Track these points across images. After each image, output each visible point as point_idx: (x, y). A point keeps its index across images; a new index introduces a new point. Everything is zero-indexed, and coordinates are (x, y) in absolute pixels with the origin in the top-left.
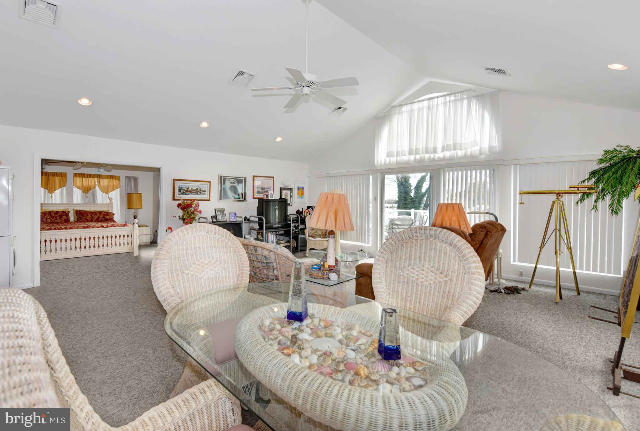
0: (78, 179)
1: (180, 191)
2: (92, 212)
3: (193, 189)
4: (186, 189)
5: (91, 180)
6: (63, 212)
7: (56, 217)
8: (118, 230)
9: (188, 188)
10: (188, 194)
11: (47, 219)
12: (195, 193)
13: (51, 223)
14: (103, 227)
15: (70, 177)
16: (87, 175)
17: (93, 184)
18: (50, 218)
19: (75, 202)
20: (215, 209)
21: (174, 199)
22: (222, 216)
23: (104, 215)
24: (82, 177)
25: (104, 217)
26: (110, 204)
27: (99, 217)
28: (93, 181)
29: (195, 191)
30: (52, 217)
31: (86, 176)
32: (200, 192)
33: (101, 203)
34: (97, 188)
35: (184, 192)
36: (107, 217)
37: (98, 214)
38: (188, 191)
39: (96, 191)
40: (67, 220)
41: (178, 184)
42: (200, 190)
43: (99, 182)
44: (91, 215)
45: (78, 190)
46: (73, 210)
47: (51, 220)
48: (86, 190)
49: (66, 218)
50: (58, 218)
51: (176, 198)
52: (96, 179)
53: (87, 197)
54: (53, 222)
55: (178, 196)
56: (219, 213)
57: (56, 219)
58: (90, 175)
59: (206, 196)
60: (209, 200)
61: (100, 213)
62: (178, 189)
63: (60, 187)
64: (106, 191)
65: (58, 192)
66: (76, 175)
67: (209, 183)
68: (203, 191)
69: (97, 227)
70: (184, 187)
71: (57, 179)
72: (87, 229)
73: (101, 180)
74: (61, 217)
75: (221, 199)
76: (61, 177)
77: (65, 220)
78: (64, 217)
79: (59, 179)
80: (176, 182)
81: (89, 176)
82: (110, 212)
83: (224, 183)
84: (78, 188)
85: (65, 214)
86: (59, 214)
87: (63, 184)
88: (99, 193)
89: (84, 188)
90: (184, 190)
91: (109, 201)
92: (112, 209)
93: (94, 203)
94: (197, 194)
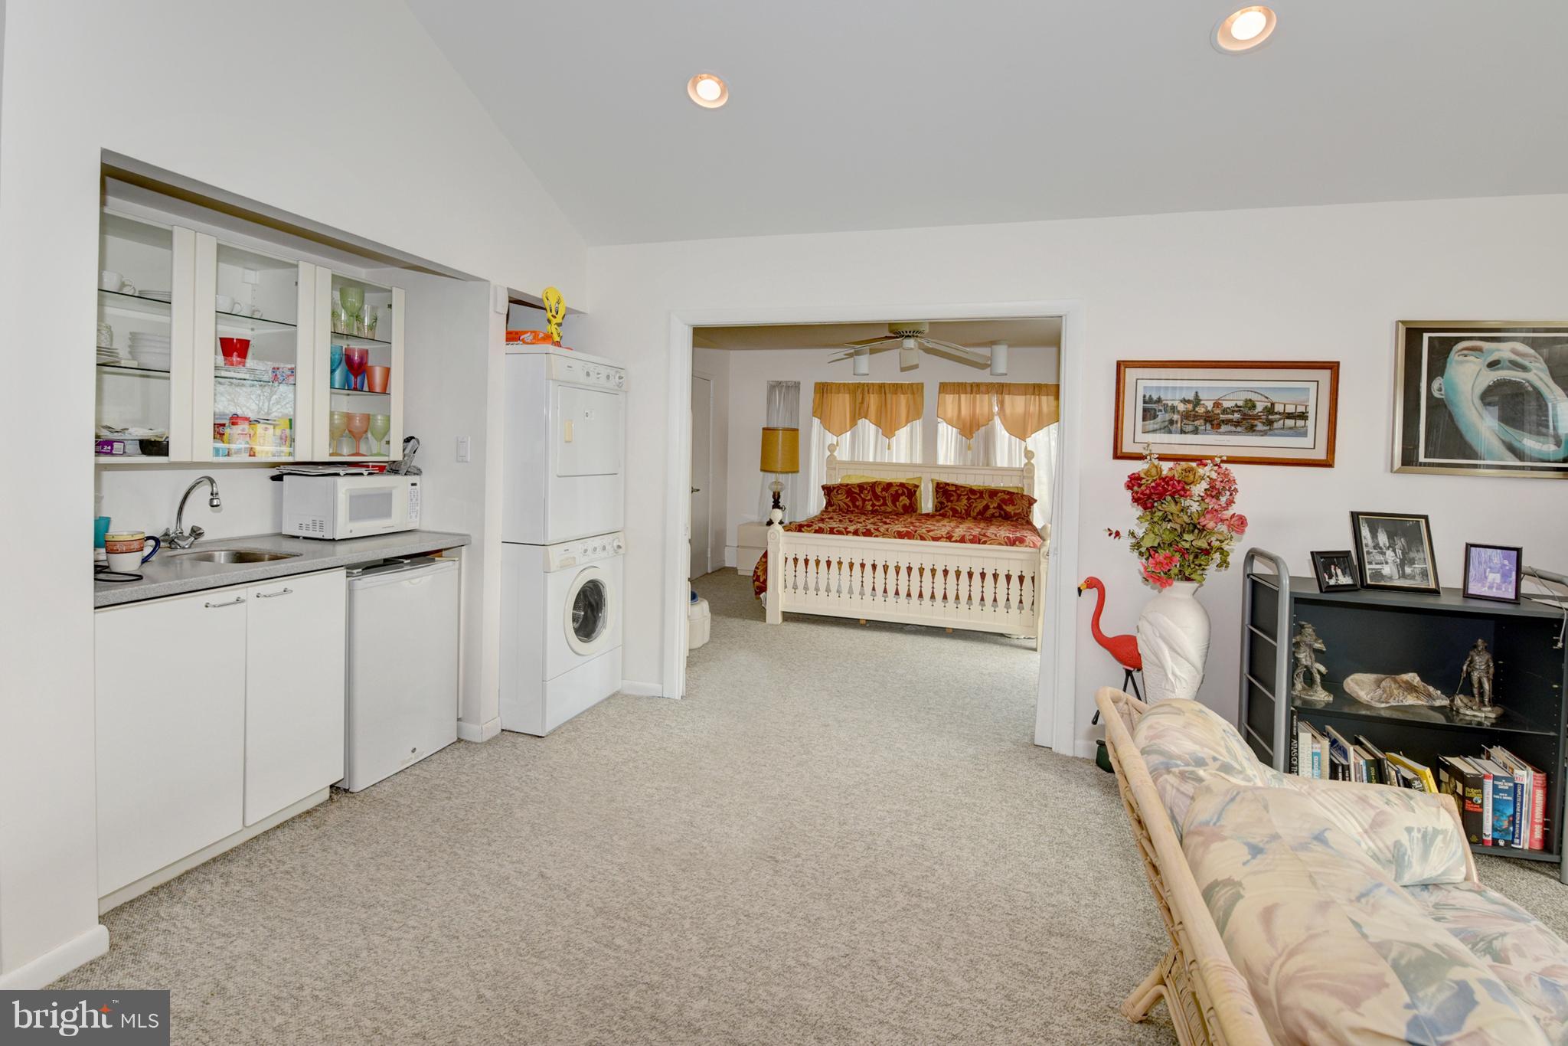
0: (950, 399)
1: (1148, 414)
2: (972, 491)
3: (1226, 404)
4: (1181, 407)
5: (982, 401)
6: (902, 485)
7: (884, 498)
8: (991, 554)
9: (1197, 401)
10: (1196, 431)
11: (864, 500)
12: (1237, 424)
13: (874, 512)
14: (949, 538)
15: (930, 392)
16: (972, 385)
17: (986, 409)
18: (870, 500)
19: (941, 461)
20: (1355, 517)
21: (1118, 455)
22: (1405, 561)
23: (1003, 501)
24: (959, 393)
25: (999, 507)
26: (1028, 471)
27: (987, 507)
28: (987, 403)
29: (1237, 416)
30: (876, 497)
31: (969, 389)
32: (1270, 423)
33: (1005, 465)
34: (997, 421)
35: (1172, 422)
36: (1009, 509)
37: (986, 496)
38: (1196, 417)
39: (993, 429)
40: (911, 509)
41: (1140, 383)
42: (1270, 410)
43: (1002, 404)
44: (969, 499)
45: (950, 427)
46: (932, 480)
47: (873, 505)
48: (969, 428)
49: (907, 502)
50: (889, 502)
51: (1128, 447)
52: (995, 399)
53: (969, 448)
54: (877, 510)
55: (1141, 437)
56: (1383, 539)
57: (884, 504)
58: (978, 385)
59: (1307, 442)
60: (1327, 463)
61: (993, 493)
62: (1140, 406)
63: (907, 422)
64: (1021, 429)
65: (903, 434)
66: (944, 388)
67: (1325, 376)
68: (1290, 416)
69: (935, 539)
70: (1173, 399)
71: (903, 399)
72: (906, 541)
73: (1007, 398)
74: (895, 498)
75: (1409, 459)
76: (910, 396)
77: (904, 506)
78: (904, 500)
79: (908, 401)
80: (1131, 374)
81: (975, 389)
82: (1025, 493)
83: (1438, 368)
84: (949, 422)
85: (910, 491)
86: (893, 490)
87: (915, 413)
88: (1002, 436)
89: (964, 426)
90: (1173, 409)
91: (1024, 461)
92: (1031, 486)
93: (988, 465)
94: (1251, 429)
